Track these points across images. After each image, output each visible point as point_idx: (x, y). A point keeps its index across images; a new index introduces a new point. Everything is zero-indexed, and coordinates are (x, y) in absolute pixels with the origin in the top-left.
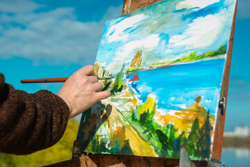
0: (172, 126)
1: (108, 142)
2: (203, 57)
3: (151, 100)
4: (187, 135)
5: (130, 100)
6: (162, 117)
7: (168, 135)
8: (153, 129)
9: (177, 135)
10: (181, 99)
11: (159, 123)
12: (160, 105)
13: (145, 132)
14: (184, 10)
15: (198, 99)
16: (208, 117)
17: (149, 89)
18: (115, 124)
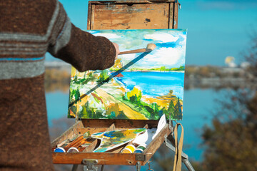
0: (156, 104)
1: (105, 112)
2: (170, 70)
3: (137, 89)
4: (167, 109)
5: (118, 88)
6: (147, 99)
7: (154, 109)
8: (142, 106)
9: (160, 109)
10: (159, 90)
11: (146, 102)
12: (145, 93)
13: (136, 107)
14: (150, 40)
15: (171, 92)
16: (179, 101)
17: (134, 83)
18: (108, 102)
